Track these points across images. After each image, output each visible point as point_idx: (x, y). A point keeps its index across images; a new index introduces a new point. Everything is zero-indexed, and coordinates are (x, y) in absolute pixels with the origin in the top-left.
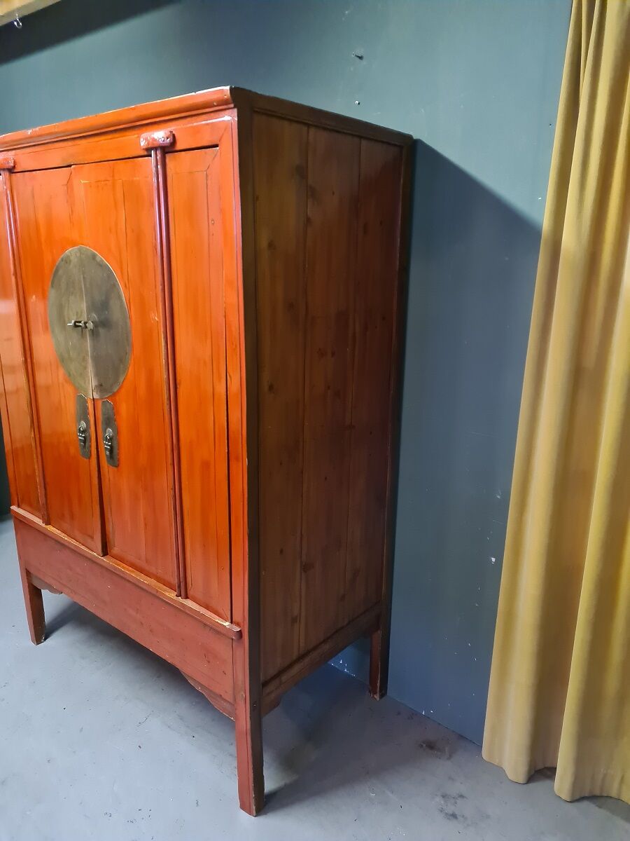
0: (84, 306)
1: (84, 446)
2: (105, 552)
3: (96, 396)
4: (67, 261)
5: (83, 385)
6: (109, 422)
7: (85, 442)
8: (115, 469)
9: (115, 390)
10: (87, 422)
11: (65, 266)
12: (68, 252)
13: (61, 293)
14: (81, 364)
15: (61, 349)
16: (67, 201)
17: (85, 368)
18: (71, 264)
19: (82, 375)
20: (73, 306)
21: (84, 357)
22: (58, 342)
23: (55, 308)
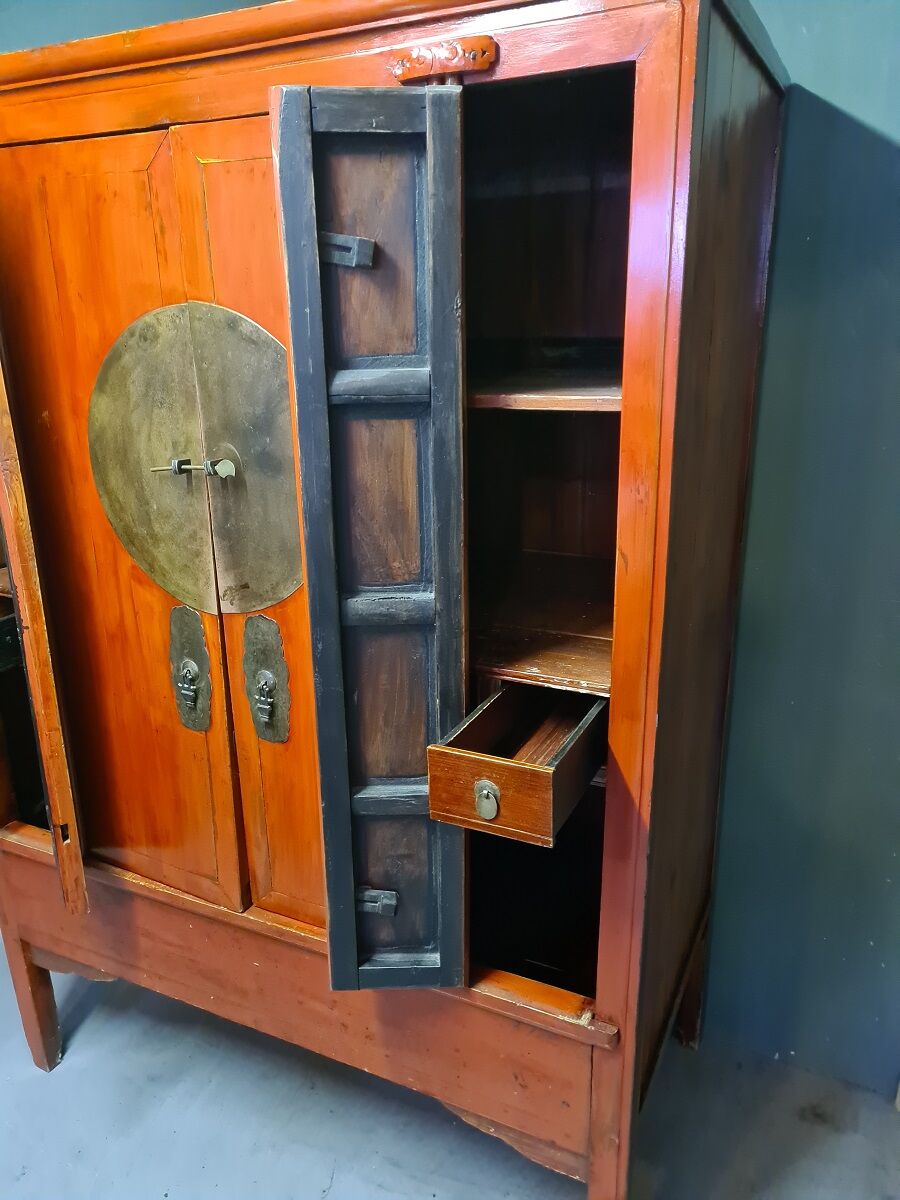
0: (198, 429)
1: (194, 708)
2: (247, 903)
3: (226, 608)
4: (148, 336)
5: (189, 586)
6: (263, 657)
7: (195, 700)
8: (280, 747)
9: (286, 595)
10: (201, 660)
11: (139, 346)
12: (148, 318)
13: (128, 403)
14: (185, 547)
15: (128, 519)
16: (149, 206)
17: (198, 554)
18: (160, 341)
19: (190, 568)
20: (163, 429)
21: (195, 532)
22: (117, 506)
23: (109, 434)
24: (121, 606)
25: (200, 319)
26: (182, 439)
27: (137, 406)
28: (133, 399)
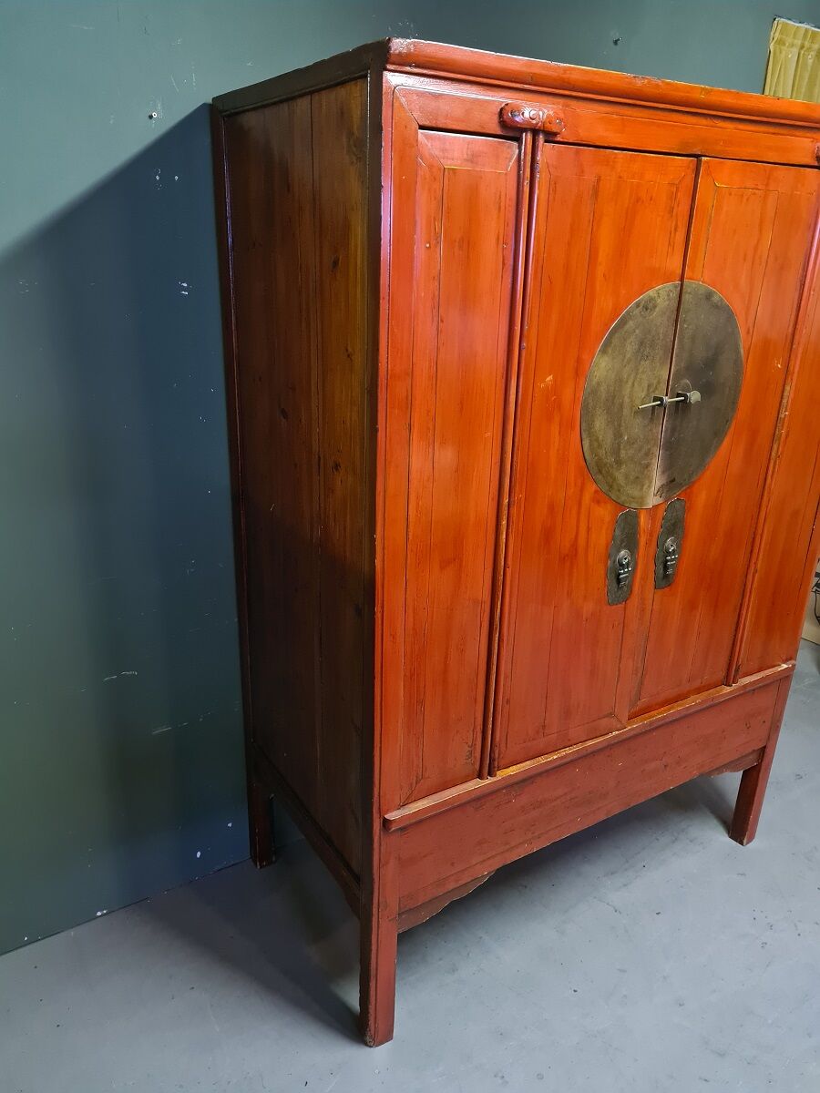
4: (649, 307)
5: (636, 493)
8: (667, 590)
10: (634, 549)
11: (641, 315)
12: (651, 293)
13: (623, 360)
14: (640, 464)
15: (602, 452)
16: (671, 211)
17: (647, 466)
18: (657, 309)
19: (640, 479)
20: (644, 377)
21: (649, 450)
22: (596, 444)
23: (603, 388)
24: (578, 527)
25: (690, 293)
26: (655, 382)
27: (630, 360)
28: (628, 356)
